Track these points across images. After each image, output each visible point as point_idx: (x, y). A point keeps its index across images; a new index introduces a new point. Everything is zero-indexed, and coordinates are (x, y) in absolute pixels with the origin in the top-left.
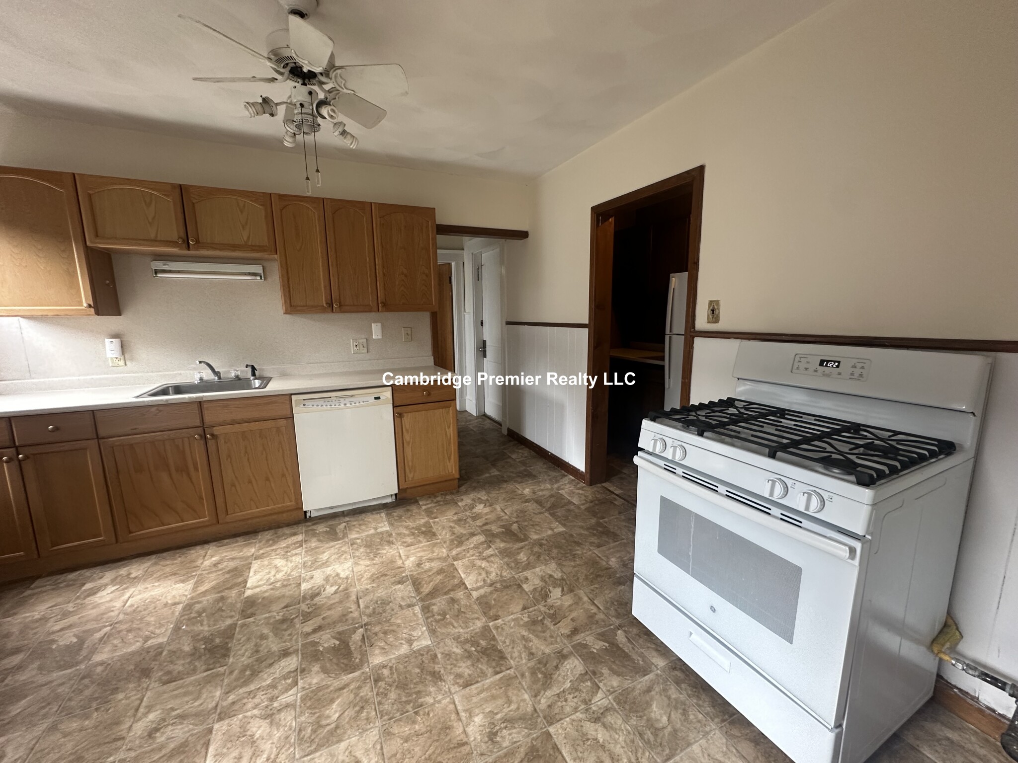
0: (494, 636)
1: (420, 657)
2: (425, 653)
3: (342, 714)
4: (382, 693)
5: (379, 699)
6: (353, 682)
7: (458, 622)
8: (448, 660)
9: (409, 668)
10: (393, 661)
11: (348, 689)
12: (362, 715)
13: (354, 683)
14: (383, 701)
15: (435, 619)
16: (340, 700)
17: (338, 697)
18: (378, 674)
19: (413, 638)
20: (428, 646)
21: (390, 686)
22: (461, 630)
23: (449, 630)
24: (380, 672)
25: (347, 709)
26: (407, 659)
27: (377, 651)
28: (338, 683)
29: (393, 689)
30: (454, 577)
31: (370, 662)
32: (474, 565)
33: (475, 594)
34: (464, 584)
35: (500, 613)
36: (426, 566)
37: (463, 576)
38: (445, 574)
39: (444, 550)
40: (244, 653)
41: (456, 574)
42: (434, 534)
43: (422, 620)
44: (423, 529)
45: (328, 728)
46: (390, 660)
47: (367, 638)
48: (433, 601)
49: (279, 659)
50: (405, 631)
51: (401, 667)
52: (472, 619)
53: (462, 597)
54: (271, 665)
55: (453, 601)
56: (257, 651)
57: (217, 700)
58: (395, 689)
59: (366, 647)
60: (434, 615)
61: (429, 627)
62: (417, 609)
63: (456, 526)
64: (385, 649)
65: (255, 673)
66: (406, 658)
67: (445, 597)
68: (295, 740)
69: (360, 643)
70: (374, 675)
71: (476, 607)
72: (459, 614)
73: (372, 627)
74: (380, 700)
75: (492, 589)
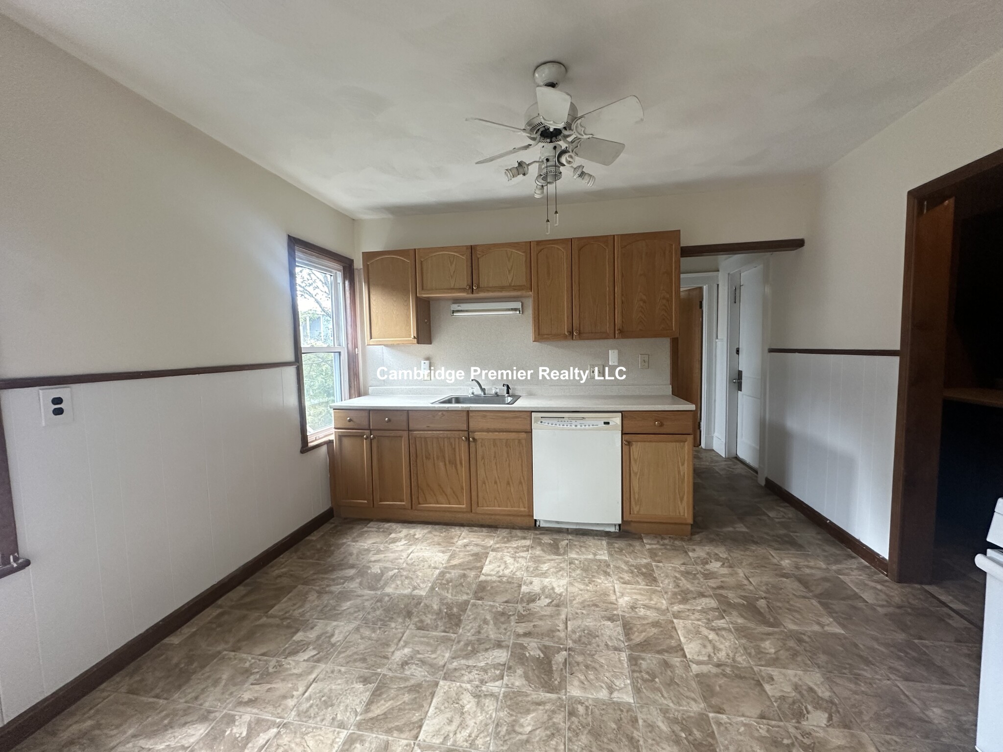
0: (713, 732)
1: (619, 712)
2: (625, 710)
3: (534, 730)
4: (574, 731)
5: (570, 735)
6: (549, 702)
7: (668, 692)
8: (650, 732)
9: (605, 718)
10: (590, 702)
11: (543, 708)
12: (552, 742)
13: (549, 704)
14: (574, 739)
15: (642, 676)
16: (534, 714)
17: (534, 711)
18: (573, 708)
19: (614, 686)
20: (629, 704)
21: (583, 727)
22: (671, 705)
23: (657, 698)
24: (575, 706)
25: (539, 728)
26: (604, 707)
27: (576, 683)
28: (536, 696)
29: (585, 732)
30: (671, 637)
31: (568, 690)
32: (698, 632)
33: (695, 668)
34: (682, 649)
35: (725, 707)
36: (640, 611)
37: (682, 639)
38: (661, 629)
39: (664, 602)
40: (470, 629)
41: (674, 634)
42: (655, 580)
43: (627, 670)
44: (644, 570)
45: (520, 737)
46: (588, 699)
47: (569, 664)
48: (643, 655)
49: (493, 648)
50: (607, 674)
51: (597, 712)
52: (687, 697)
53: (678, 664)
54: (487, 650)
55: (666, 664)
56: (479, 632)
57: (446, 660)
58: (587, 734)
59: (566, 673)
60: (641, 672)
61: (633, 683)
62: (624, 656)
63: (682, 578)
64: (584, 684)
65: (475, 652)
66: (603, 704)
67: (657, 656)
68: (492, 730)
69: (561, 666)
70: (569, 706)
71: (694, 684)
72: (671, 683)
73: (575, 654)
74: (571, 737)
75: (719, 670)
